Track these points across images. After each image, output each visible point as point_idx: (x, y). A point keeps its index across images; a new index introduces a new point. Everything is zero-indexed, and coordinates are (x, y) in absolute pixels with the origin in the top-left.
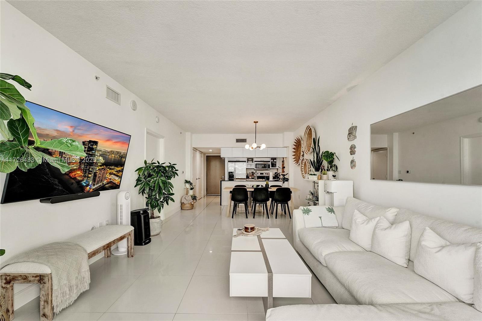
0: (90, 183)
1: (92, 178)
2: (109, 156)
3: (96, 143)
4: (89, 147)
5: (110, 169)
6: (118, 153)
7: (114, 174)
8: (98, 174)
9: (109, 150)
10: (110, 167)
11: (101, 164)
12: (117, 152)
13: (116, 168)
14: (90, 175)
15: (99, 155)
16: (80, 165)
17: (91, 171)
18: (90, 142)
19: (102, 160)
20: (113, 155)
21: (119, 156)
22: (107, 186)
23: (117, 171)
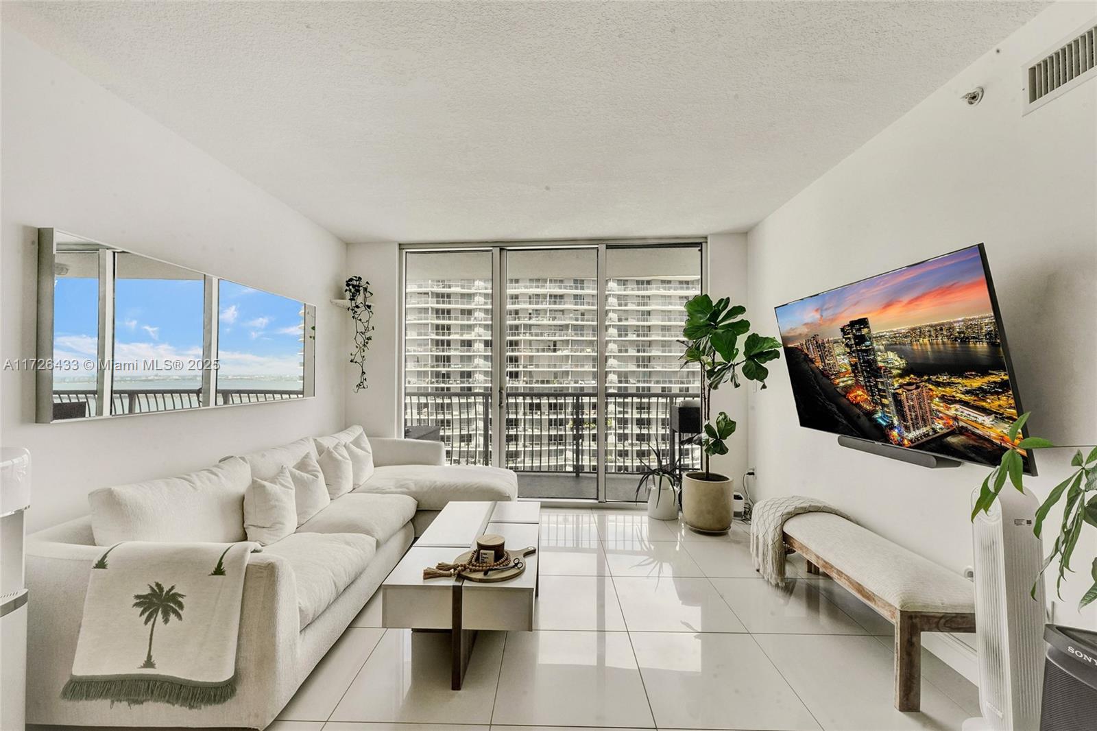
0: (896, 422)
1: (893, 408)
2: (911, 343)
3: (863, 322)
4: (856, 337)
5: (938, 384)
6: (938, 329)
7: (966, 404)
8: (903, 398)
9: (904, 328)
10: (933, 378)
11: (899, 371)
12: (931, 326)
13: (960, 380)
14: (885, 401)
15: (882, 347)
16: (855, 376)
17: (884, 391)
18: (852, 324)
19: (895, 360)
20: (926, 340)
21: (948, 337)
22: (951, 439)
23: (967, 392)
